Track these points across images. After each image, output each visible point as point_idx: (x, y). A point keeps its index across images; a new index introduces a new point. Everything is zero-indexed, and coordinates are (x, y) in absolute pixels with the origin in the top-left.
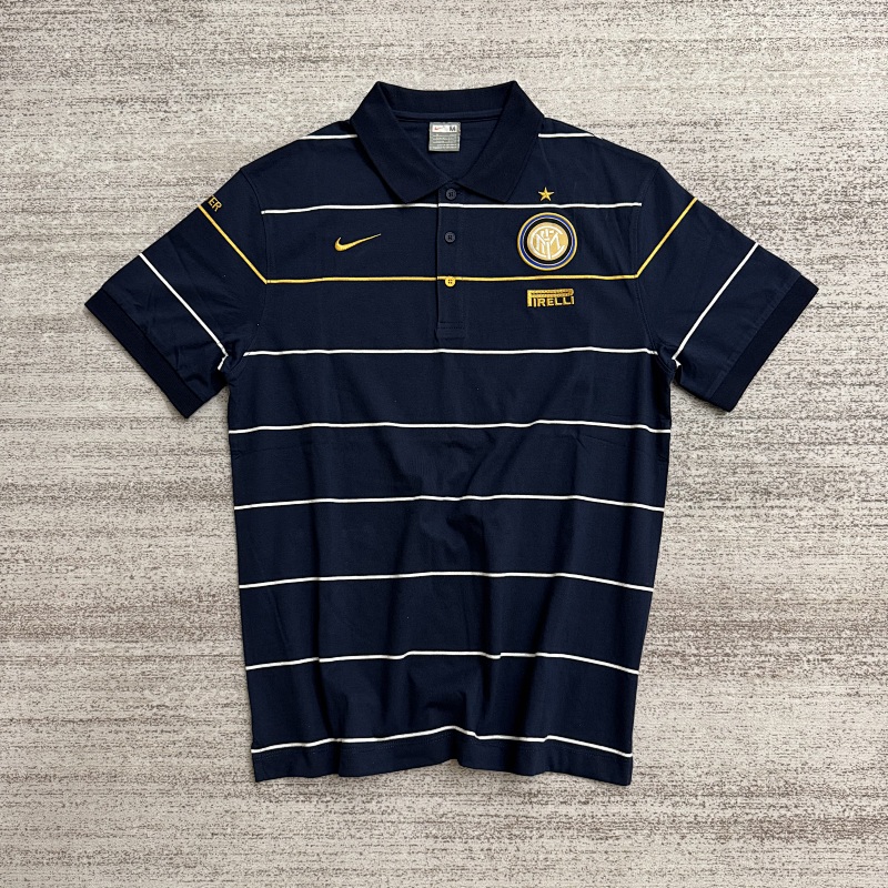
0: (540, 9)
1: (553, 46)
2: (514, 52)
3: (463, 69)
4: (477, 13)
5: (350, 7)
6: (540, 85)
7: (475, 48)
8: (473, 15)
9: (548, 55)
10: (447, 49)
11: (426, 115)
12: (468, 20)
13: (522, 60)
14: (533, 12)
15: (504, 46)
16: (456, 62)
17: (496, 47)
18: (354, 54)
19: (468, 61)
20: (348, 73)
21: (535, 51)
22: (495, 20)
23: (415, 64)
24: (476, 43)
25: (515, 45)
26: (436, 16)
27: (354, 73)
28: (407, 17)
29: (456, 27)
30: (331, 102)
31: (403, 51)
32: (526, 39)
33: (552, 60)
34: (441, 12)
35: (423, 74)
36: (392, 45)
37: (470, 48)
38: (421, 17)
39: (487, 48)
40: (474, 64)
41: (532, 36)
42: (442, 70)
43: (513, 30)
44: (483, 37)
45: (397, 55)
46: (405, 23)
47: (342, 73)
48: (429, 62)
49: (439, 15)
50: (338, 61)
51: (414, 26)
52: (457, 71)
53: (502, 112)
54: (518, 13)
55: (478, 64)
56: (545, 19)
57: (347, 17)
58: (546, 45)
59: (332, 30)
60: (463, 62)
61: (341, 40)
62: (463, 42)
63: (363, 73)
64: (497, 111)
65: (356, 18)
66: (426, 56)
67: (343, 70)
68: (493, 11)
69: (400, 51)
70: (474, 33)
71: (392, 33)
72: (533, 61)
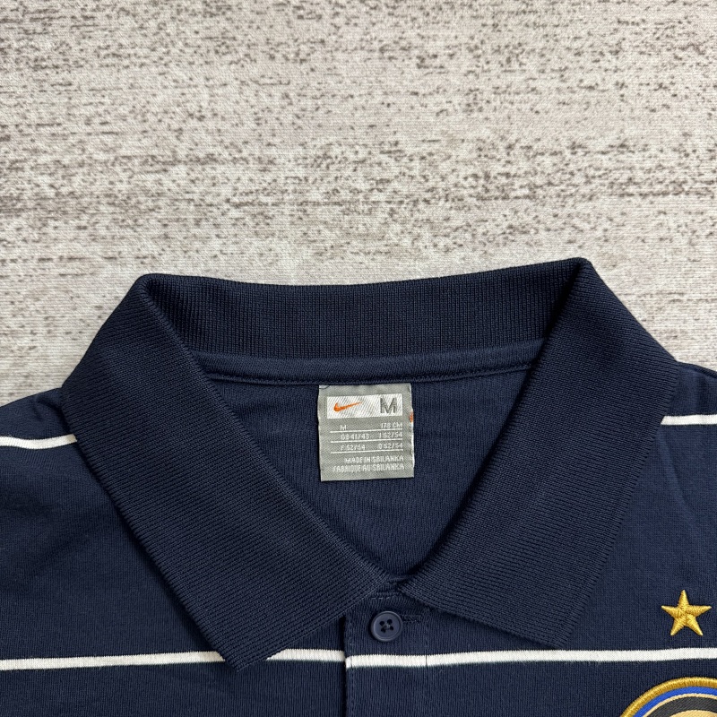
0: (647, 50)
1: (692, 162)
2: (579, 179)
3: (426, 233)
4: (465, 61)
5: (90, 45)
6: (661, 283)
7: (459, 170)
8: (451, 66)
9: (679, 188)
10: (377, 173)
11: (308, 365)
12: (437, 80)
13: (605, 203)
14: (630, 57)
15: (548, 161)
16: (404, 211)
17: (524, 166)
18: (98, 188)
19: (439, 210)
20: (78, 249)
21: (639, 176)
22: (517, 79)
23: (283, 217)
24: (464, 152)
25: (581, 161)
26: (342, 69)
27: (97, 248)
28: (254, 71)
29: (403, 101)
30: (26, 341)
31: (246, 177)
32: (611, 138)
33: (693, 203)
34: (358, 57)
35: (307, 253)
36: (211, 158)
37: (444, 167)
38: (296, 73)
39: (496, 168)
40: (458, 219)
41: (631, 131)
42: (365, 237)
43: (574, 113)
44: (485, 133)
45: (226, 191)
46: (249, 92)
47: (60, 249)
48: (322, 213)
49: (351, 66)
50: (51, 209)
51: (277, 101)
52: (407, 242)
53: (541, 352)
54: (586, 60)
55: (472, 216)
56: (664, 78)
57: (78, 77)
58: (672, 159)
59: (33, 117)
60: (425, 212)
61: (59, 146)
62: (425, 148)
63: (125, 248)
64: (528, 347)
65: (106, 78)
66: (315, 195)
67: (64, 238)
68: (512, 55)
69: (235, 178)
70: (456, 121)
71: (211, 124)
72: (637, 208)
